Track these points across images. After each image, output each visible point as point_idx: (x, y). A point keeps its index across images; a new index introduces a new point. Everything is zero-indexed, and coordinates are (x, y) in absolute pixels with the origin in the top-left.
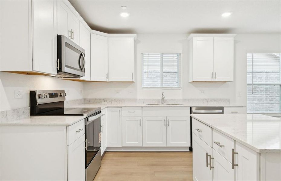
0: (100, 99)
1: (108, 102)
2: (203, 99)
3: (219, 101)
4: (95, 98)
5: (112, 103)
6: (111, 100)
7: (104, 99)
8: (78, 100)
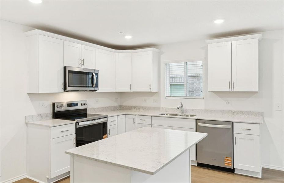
0: (131, 107)
1: (137, 109)
2: (229, 111)
3: (249, 114)
4: (128, 105)
5: (140, 110)
6: (144, 108)
7: (134, 107)
8: (110, 107)
